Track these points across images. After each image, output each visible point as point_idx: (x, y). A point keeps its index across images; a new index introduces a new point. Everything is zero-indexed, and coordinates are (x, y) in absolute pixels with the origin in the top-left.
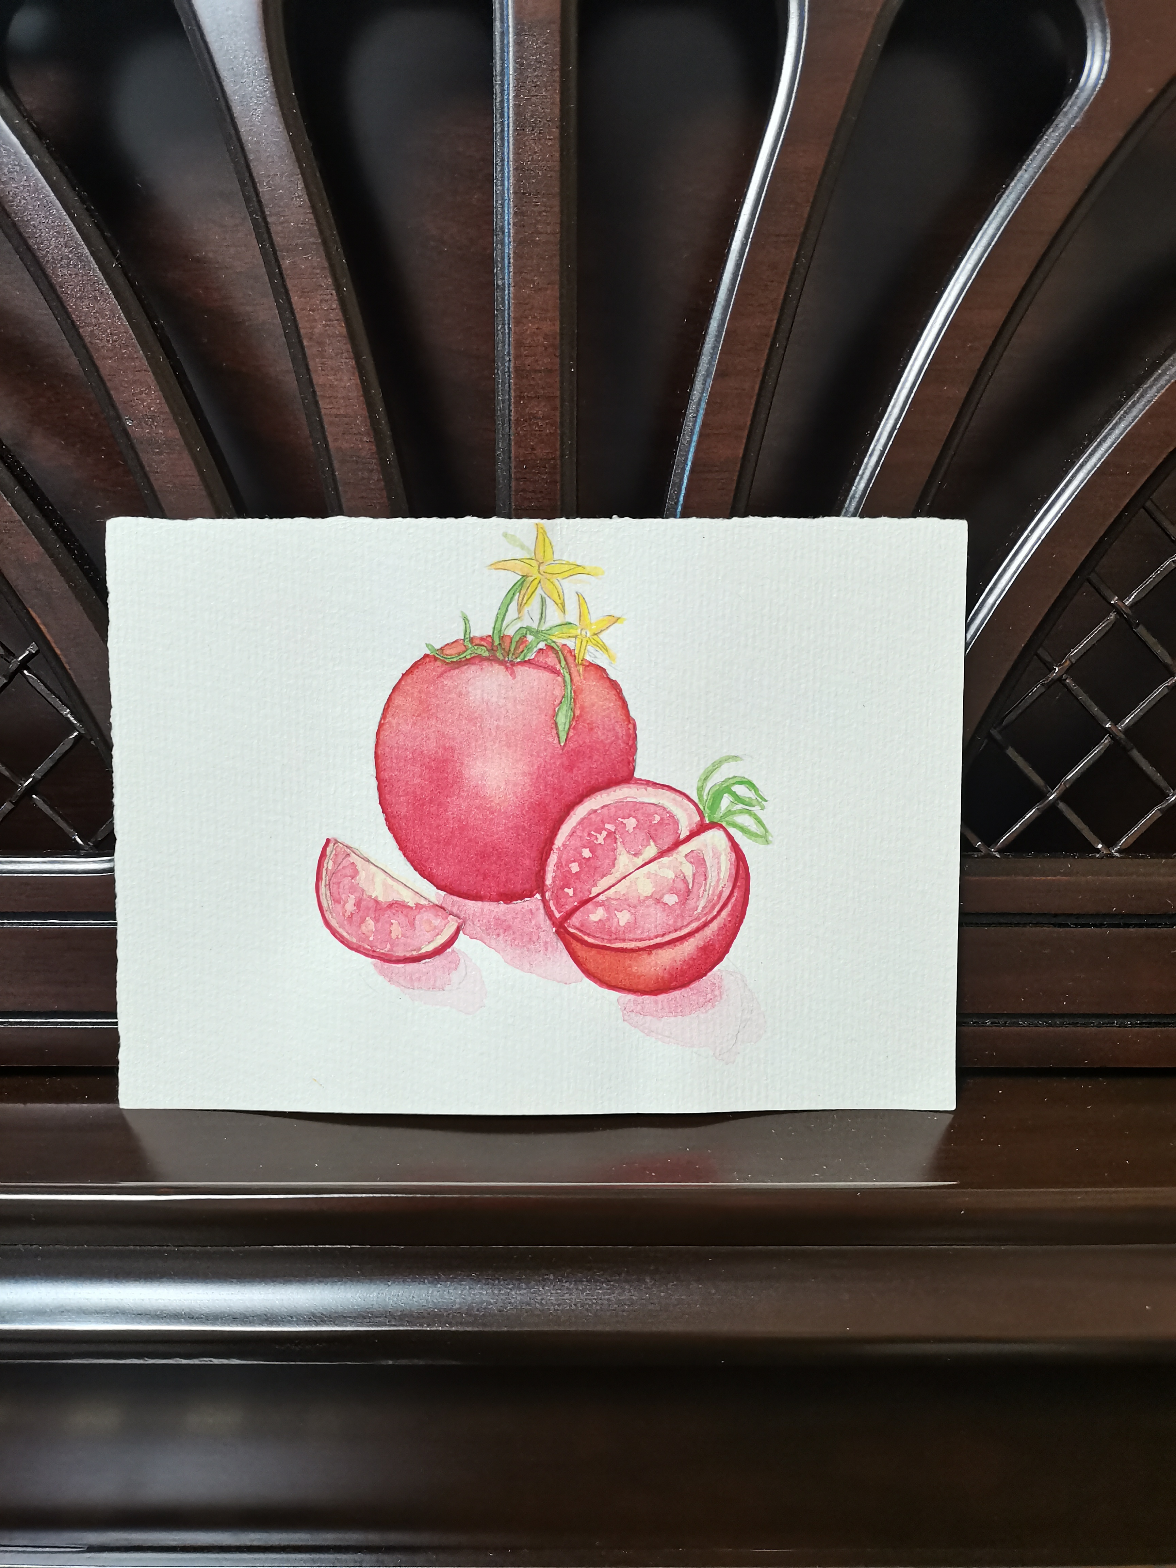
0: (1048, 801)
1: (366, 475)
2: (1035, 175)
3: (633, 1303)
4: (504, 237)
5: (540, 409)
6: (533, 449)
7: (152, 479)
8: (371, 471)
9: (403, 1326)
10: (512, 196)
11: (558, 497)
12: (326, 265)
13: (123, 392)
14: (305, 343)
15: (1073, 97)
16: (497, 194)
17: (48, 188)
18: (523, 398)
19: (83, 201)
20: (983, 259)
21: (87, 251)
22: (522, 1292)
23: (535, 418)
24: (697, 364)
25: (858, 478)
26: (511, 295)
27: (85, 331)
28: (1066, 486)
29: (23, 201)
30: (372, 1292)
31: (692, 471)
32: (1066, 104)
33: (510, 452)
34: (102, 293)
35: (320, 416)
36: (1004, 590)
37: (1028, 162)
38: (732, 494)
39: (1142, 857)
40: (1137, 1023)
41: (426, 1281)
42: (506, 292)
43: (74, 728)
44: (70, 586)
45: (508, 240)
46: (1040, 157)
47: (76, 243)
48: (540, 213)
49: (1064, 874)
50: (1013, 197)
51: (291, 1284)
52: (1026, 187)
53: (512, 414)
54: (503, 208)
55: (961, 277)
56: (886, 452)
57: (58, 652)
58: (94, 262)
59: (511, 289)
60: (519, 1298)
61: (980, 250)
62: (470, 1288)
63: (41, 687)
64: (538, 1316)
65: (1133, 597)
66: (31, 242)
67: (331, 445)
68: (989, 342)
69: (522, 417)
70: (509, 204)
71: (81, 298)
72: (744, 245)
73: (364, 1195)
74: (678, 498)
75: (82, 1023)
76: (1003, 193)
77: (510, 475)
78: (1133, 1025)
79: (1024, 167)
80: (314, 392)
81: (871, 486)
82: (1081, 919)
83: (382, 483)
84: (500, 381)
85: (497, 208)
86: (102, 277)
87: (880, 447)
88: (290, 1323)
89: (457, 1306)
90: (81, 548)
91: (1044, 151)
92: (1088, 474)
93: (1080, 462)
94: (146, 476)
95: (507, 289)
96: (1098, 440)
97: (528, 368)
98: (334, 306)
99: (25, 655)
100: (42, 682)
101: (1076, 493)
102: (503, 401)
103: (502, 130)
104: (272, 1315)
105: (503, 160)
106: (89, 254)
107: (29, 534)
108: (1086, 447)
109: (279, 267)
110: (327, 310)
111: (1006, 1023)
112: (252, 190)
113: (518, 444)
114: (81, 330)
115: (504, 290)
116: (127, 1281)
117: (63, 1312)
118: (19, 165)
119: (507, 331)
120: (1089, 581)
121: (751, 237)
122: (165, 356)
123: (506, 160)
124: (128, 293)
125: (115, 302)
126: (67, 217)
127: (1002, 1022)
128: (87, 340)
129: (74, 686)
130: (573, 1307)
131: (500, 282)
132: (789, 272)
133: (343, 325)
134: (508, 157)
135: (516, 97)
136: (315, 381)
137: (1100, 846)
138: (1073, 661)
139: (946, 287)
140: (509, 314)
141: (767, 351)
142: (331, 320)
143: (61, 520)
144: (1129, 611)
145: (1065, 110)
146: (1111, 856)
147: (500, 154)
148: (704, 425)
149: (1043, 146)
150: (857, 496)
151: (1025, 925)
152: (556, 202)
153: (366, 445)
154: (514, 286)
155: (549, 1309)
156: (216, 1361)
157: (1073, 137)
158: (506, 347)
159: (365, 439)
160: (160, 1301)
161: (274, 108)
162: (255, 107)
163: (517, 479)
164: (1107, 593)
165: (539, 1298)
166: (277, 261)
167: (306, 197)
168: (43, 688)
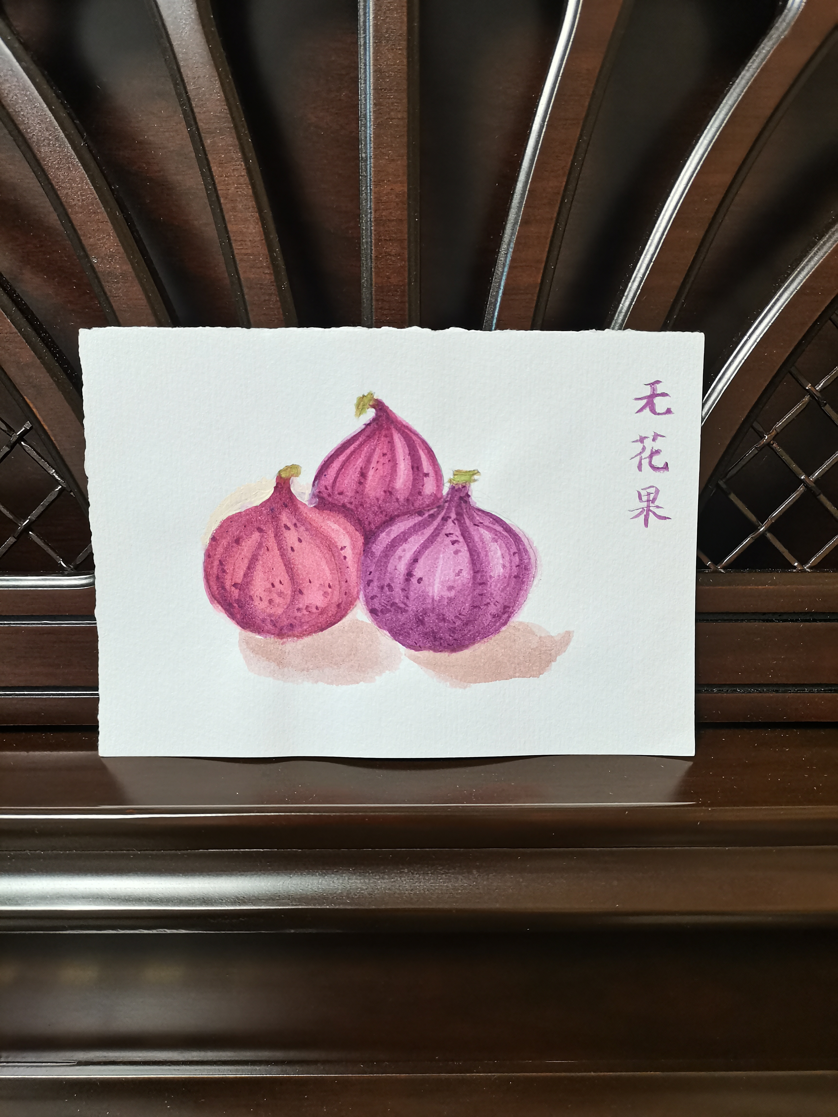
0: (759, 532)
1: (267, 298)
2: (754, 74)
3: (465, 888)
4: (367, 121)
5: (393, 249)
6: (388, 277)
7: (112, 301)
8: (270, 295)
9: (302, 905)
10: (372, 92)
11: (407, 313)
12: (237, 143)
13: (90, 238)
14: (222, 201)
15: (783, 16)
16: (361, 90)
17: (33, 87)
18: (380, 240)
19: (58, 96)
20: (716, 137)
21: (62, 134)
22: (385, 881)
23: (390, 255)
24: (508, 215)
25: (624, 298)
26: (372, 165)
27: (62, 193)
28: (775, 303)
29: (15, 97)
30: (279, 882)
31: (504, 294)
32: (777, 22)
33: (371, 280)
34: (73, 165)
35: (233, 255)
36: (729, 379)
37: (749, 64)
38: (533, 310)
39: (827, 572)
40: (821, 690)
41: (317, 874)
42: (369, 163)
43: (58, 483)
44: (54, 381)
45: (370, 124)
46: (758, 60)
47: (54, 128)
48: (393, 103)
49: (771, 584)
50: (738, 90)
51: (222, 876)
52: (747, 83)
53: (373, 252)
54: (366, 100)
55: (700, 150)
56: (645, 278)
57: (46, 427)
58: (67, 142)
59: (372, 160)
60: (383, 886)
61: (714, 129)
62: (349, 879)
63: (34, 454)
64: (398, 898)
65: (822, 384)
66: (21, 127)
67: (242, 276)
68: (720, 197)
69: (381, 254)
70: (370, 97)
71: (57, 168)
72: (542, 127)
73: (272, 814)
74: (494, 313)
75: (68, 695)
76: (731, 88)
77: (372, 297)
78: (818, 692)
79: (746, 68)
80: (229, 238)
81: (633, 304)
82: (782, 616)
83: (279, 304)
84: (364, 228)
85: (361, 100)
86: (74, 154)
87: (640, 275)
88: (221, 904)
89: (339, 891)
90: (60, 352)
91: (762, 56)
92: (791, 294)
93: (785, 286)
94: (107, 299)
95: (369, 160)
96: (798, 270)
97: (384, 218)
98: (243, 174)
99: (22, 430)
100: (34, 450)
101: (782, 308)
102: (367, 243)
103: (365, 43)
104: (208, 898)
105: (365, 65)
106: (63, 136)
107: (23, 342)
108: (789, 275)
109: (203, 145)
110: (239, 176)
111: (727, 691)
112: (182, 88)
113: (377, 274)
114: (59, 192)
115: (367, 160)
116: (105, 875)
117: (58, 897)
118: (12, 70)
119: (369, 191)
120: (791, 374)
121: (547, 121)
122: (120, 211)
123: (368, 64)
124: (93, 165)
125: (83, 171)
126: (47, 109)
127: (725, 689)
128: (63, 199)
129: (58, 452)
130: (422, 892)
131: (364, 155)
132: (574, 147)
133: (250, 187)
134: (370, 63)
135: (375, 18)
136: (229, 229)
137: (796, 564)
138: (778, 430)
139: (688, 157)
140: (370, 179)
141: (558, 205)
142: (240, 184)
143: (46, 332)
144: (818, 394)
145: (777, 25)
146: (805, 571)
147: (363, 61)
148: (513, 260)
149: (760, 52)
150: (624, 311)
151: (742, 620)
152: (404, 95)
153: (267, 276)
154: (374, 158)
155: (405, 893)
156: (169, 931)
157: (783, 45)
158: (369, 203)
159: (266, 272)
160: (128, 889)
161: (198, 27)
162: (184, 26)
163: (377, 300)
164: (803, 380)
165: (398, 885)
166: (201, 140)
167: (222, 93)
168: (36, 454)
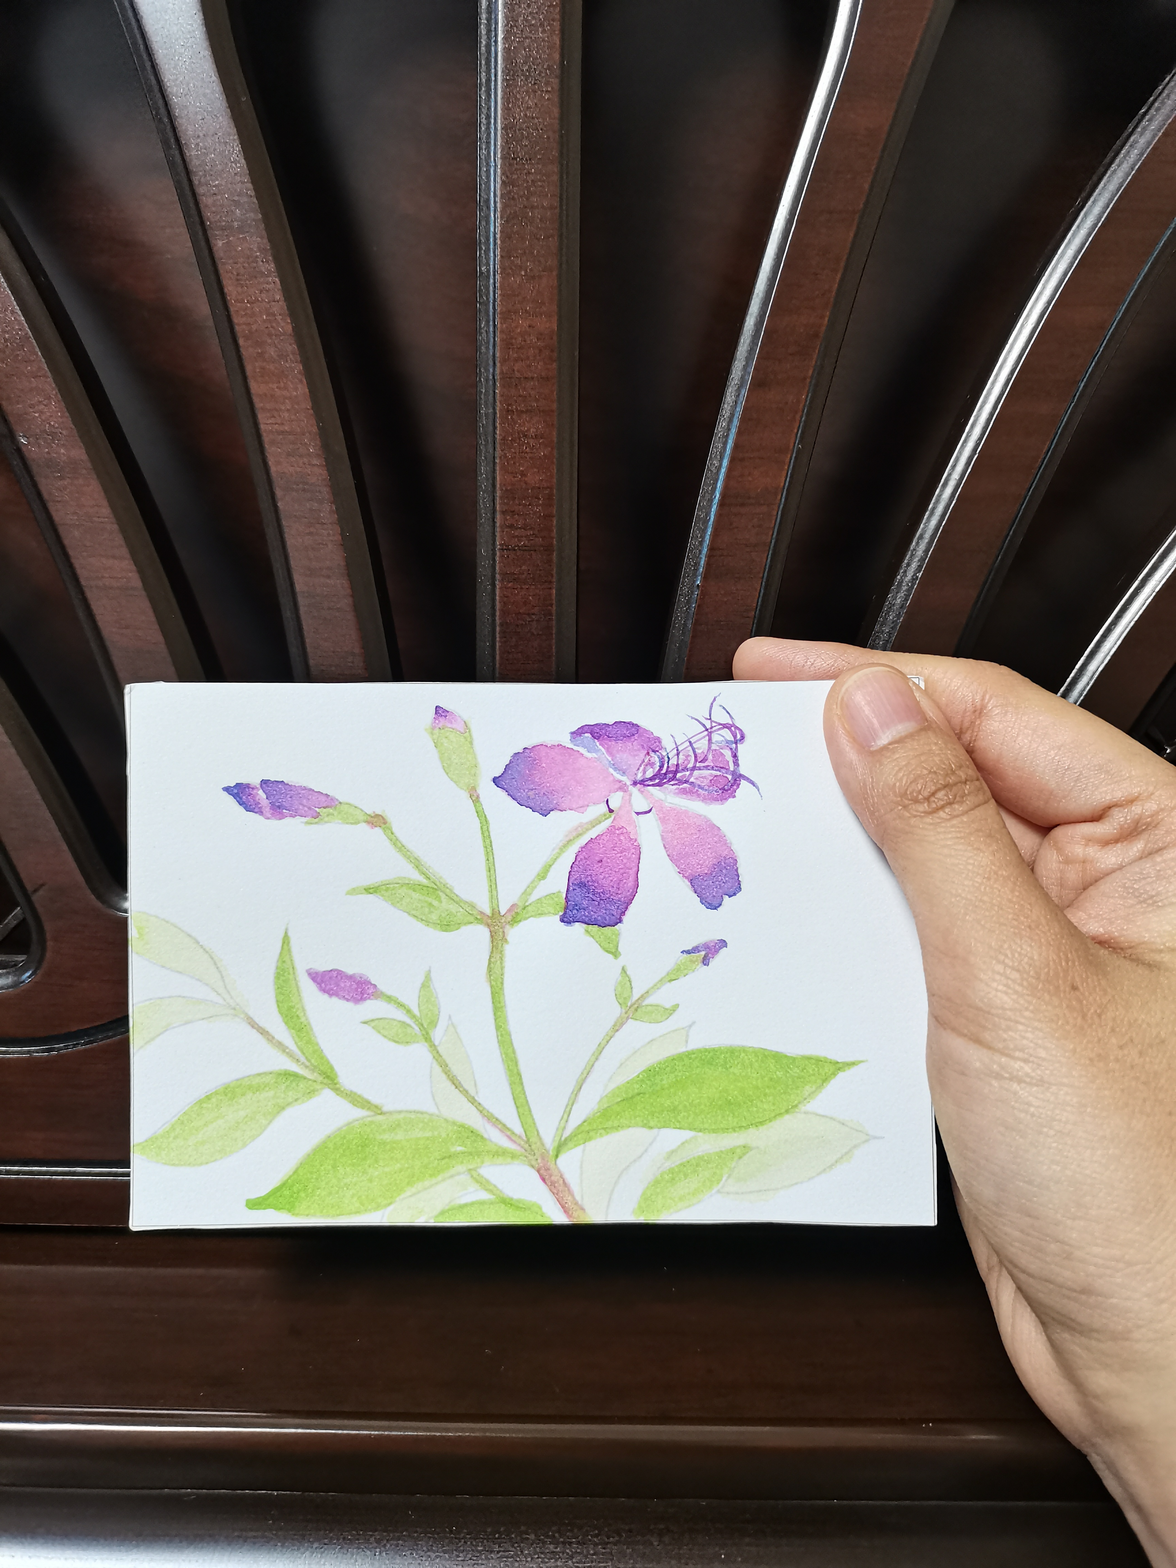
1: (315, 506)
4: (490, 212)
5: (533, 426)
6: (523, 474)
7: (52, 509)
8: (322, 501)
10: (499, 162)
12: (268, 246)
13: (18, 404)
14: (241, 342)
16: (481, 159)
18: (511, 412)
23: (525, 436)
24: (728, 372)
25: (928, 514)
26: (498, 284)
31: (722, 504)
33: (494, 479)
35: (259, 434)
36: (1109, 652)
42: (492, 281)
45: (494, 216)
48: (534, 182)
53: (498, 431)
54: (488, 177)
56: (964, 482)
59: (498, 277)
67: (273, 469)
69: (510, 435)
70: (495, 171)
72: (788, 225)
77: (495, 508)
80: (252, 404)
83: (336, 516)
84: (484, 390)
85: (480, 176)
87: (956, 476)
94: (44, 505)
95: (492, 277)
97: (517, 375)
98: (278, 297)
102: (487, 415)
103: (488, 80)
105: (488, 117)
109: (210, 249)
110: (269, 302)
112: (177, 154)
113: (505, 469)
115: (488, 277)
119: (491, 329)
121: (797, 215)
123: (493, 117)
131: (483, 269)
132: (844, 258)
133: (289, 321)
136: (252, 388)
139: (1038, 280)
140: (494, 308)
141: (817, 355)
142: (273, 314)
147: (484, 111)
148: (736, 447)
152: (554, 169)
153: (316, 469)
154: (501, 273)
158: (491, 348)
159: (315, 462)
162: (183, 51)
163: (503, 513)
166: (207, 241)
167: (244, 162)
